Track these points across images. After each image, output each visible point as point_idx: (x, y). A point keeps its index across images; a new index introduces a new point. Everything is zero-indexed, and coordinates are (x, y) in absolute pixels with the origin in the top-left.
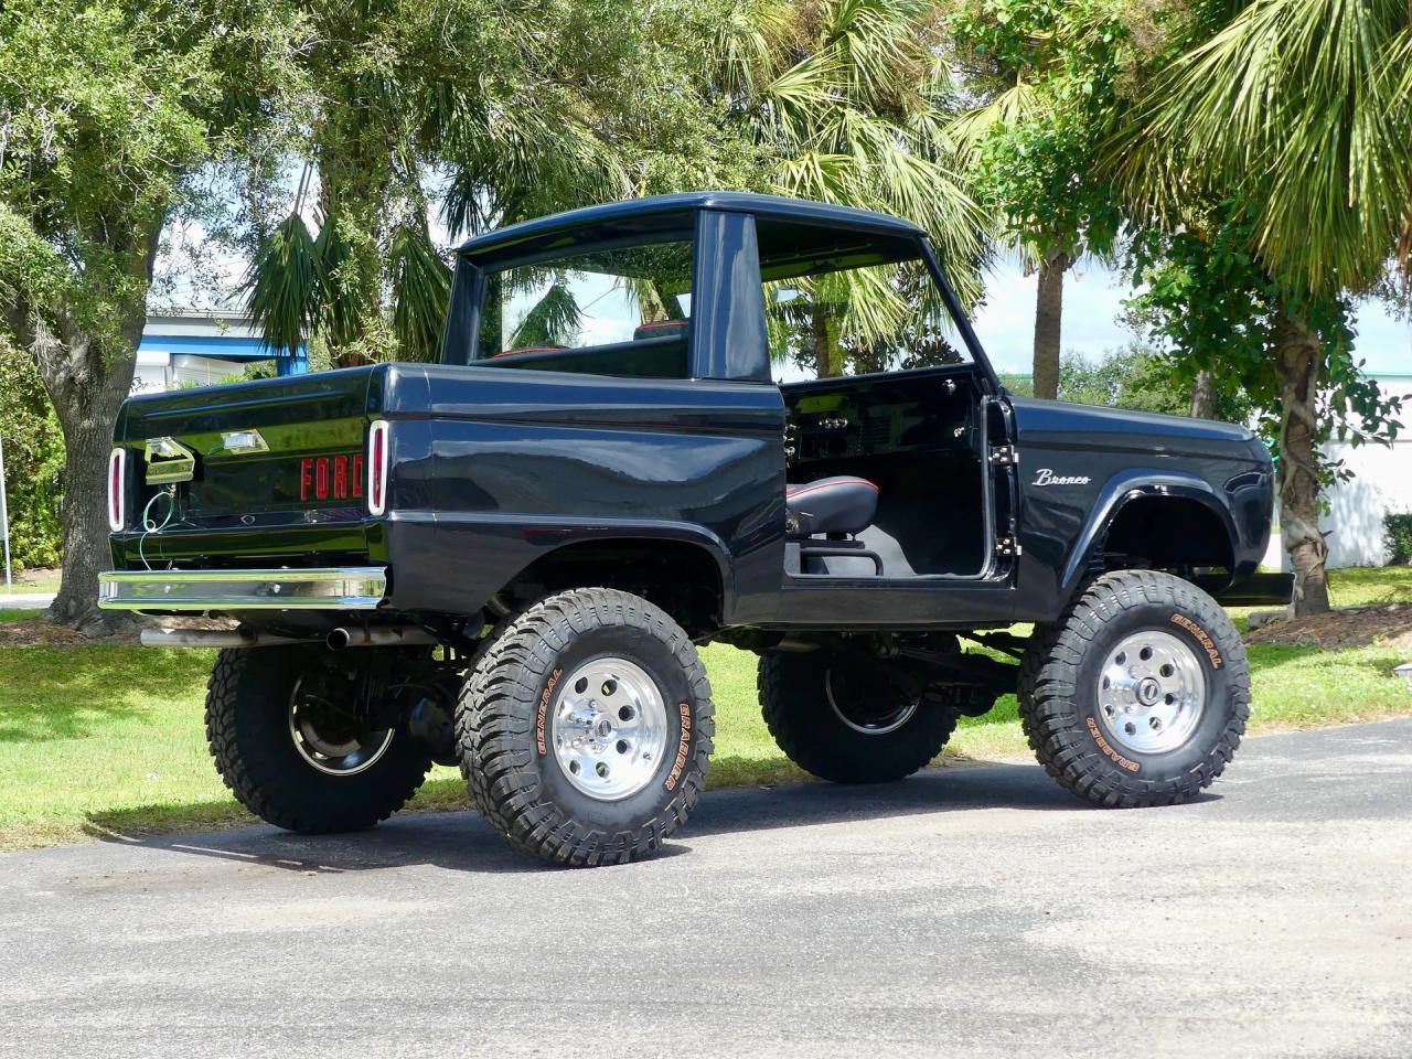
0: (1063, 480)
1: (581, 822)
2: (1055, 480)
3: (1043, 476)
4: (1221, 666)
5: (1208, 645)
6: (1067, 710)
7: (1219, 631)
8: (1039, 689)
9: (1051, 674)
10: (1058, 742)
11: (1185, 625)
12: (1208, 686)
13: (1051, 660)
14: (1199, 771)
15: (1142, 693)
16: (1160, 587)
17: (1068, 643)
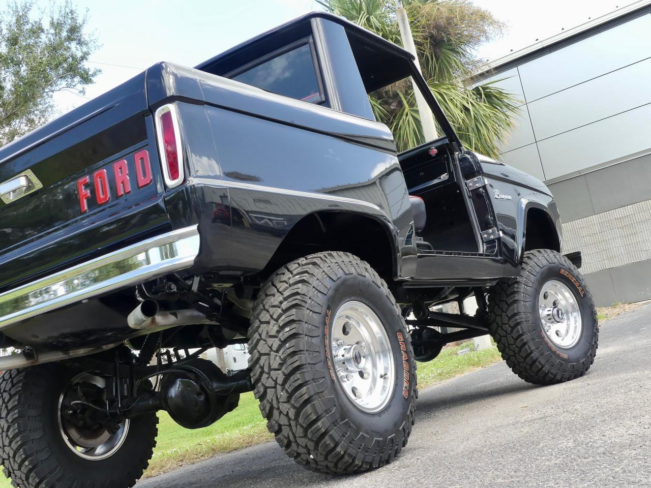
0: (503, 196)
1: (367, 433)
2: (501, 196)
3: (497, 194)
4: (584, 295)
5: (577, 284)
6: (531, 329)
8: (514, 319)
9: (518, 309)
10: (530, 348)
11: (566, 274)
12: (580, 307)
13: (516, 301)
15: (555, 315)
16: (550, 255)
17: (522, 290)
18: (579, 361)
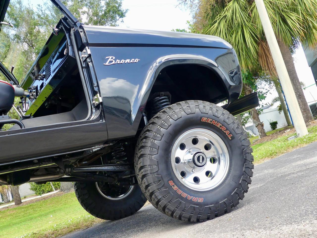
0: (123, 61)
2: (118, 61)
3: (110, 60)
4: (233, 138)
5: (223, 129)
6: (157, 180)
7: (227, 121)
8: (140, 172)
9: (144, 163)
10: (156, 197)
11: (209, 122)
12: (229, 149)
14: (236, 193)
15: (196, 161)
16: (191, 106)
17: (149, 144)
18: (219, 202)
